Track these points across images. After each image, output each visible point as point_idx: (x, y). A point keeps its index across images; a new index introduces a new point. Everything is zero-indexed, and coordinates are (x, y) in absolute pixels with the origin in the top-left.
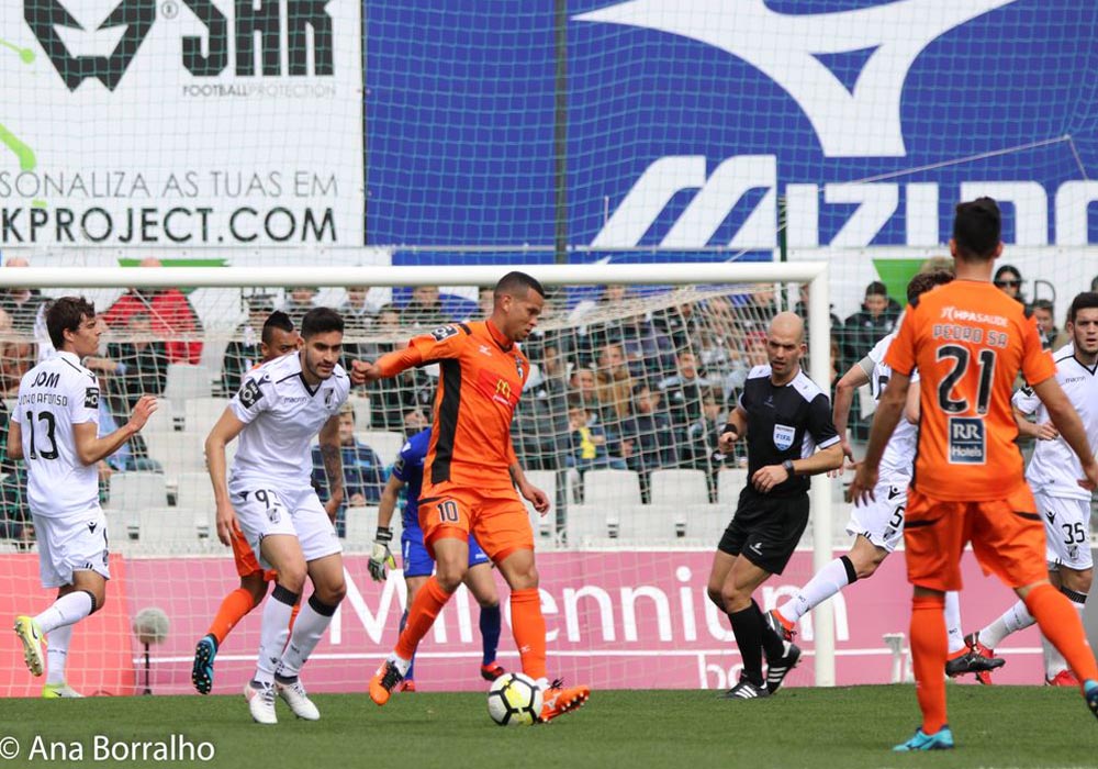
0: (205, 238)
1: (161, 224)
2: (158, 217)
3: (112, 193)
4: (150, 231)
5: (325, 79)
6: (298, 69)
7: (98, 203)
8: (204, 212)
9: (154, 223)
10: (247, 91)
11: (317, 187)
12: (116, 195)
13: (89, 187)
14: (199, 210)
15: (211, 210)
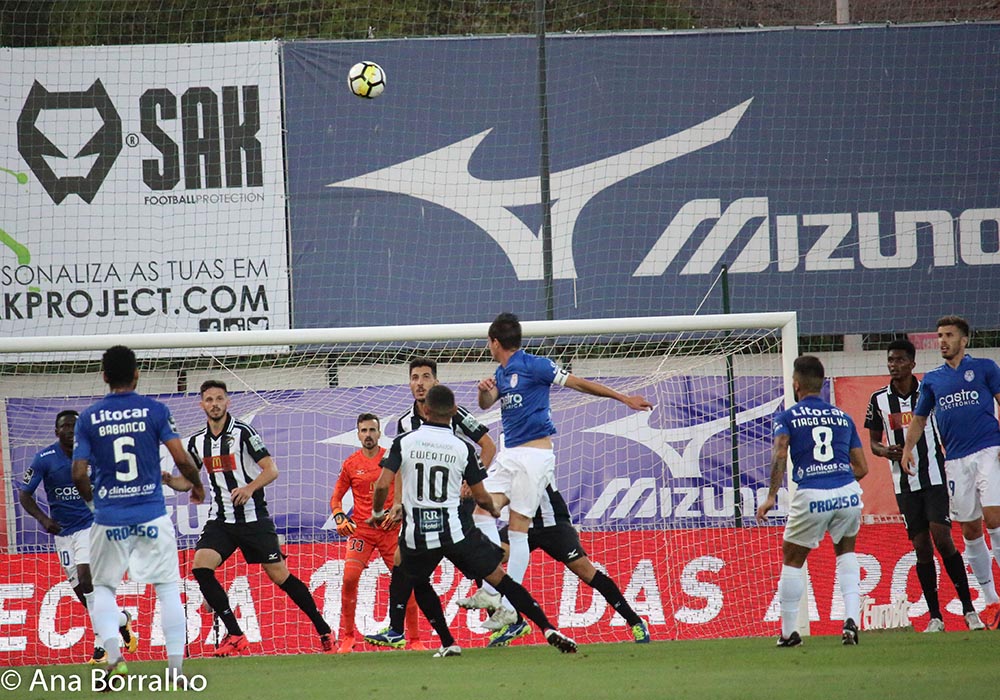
0: (165, 311)
1: (130, 301)
2: (129, 296)
3: (91, 279)
4: (122, 307)
5: (257, 190)
6: (234, 182)
7: (80, 287)
8: (164, 292)
9: (125, 301)
10: (195, 199)
11: (252, 270)
12: (94, 281)
13: (72, 274)
14: (159, 291)
15: (169, 290)
